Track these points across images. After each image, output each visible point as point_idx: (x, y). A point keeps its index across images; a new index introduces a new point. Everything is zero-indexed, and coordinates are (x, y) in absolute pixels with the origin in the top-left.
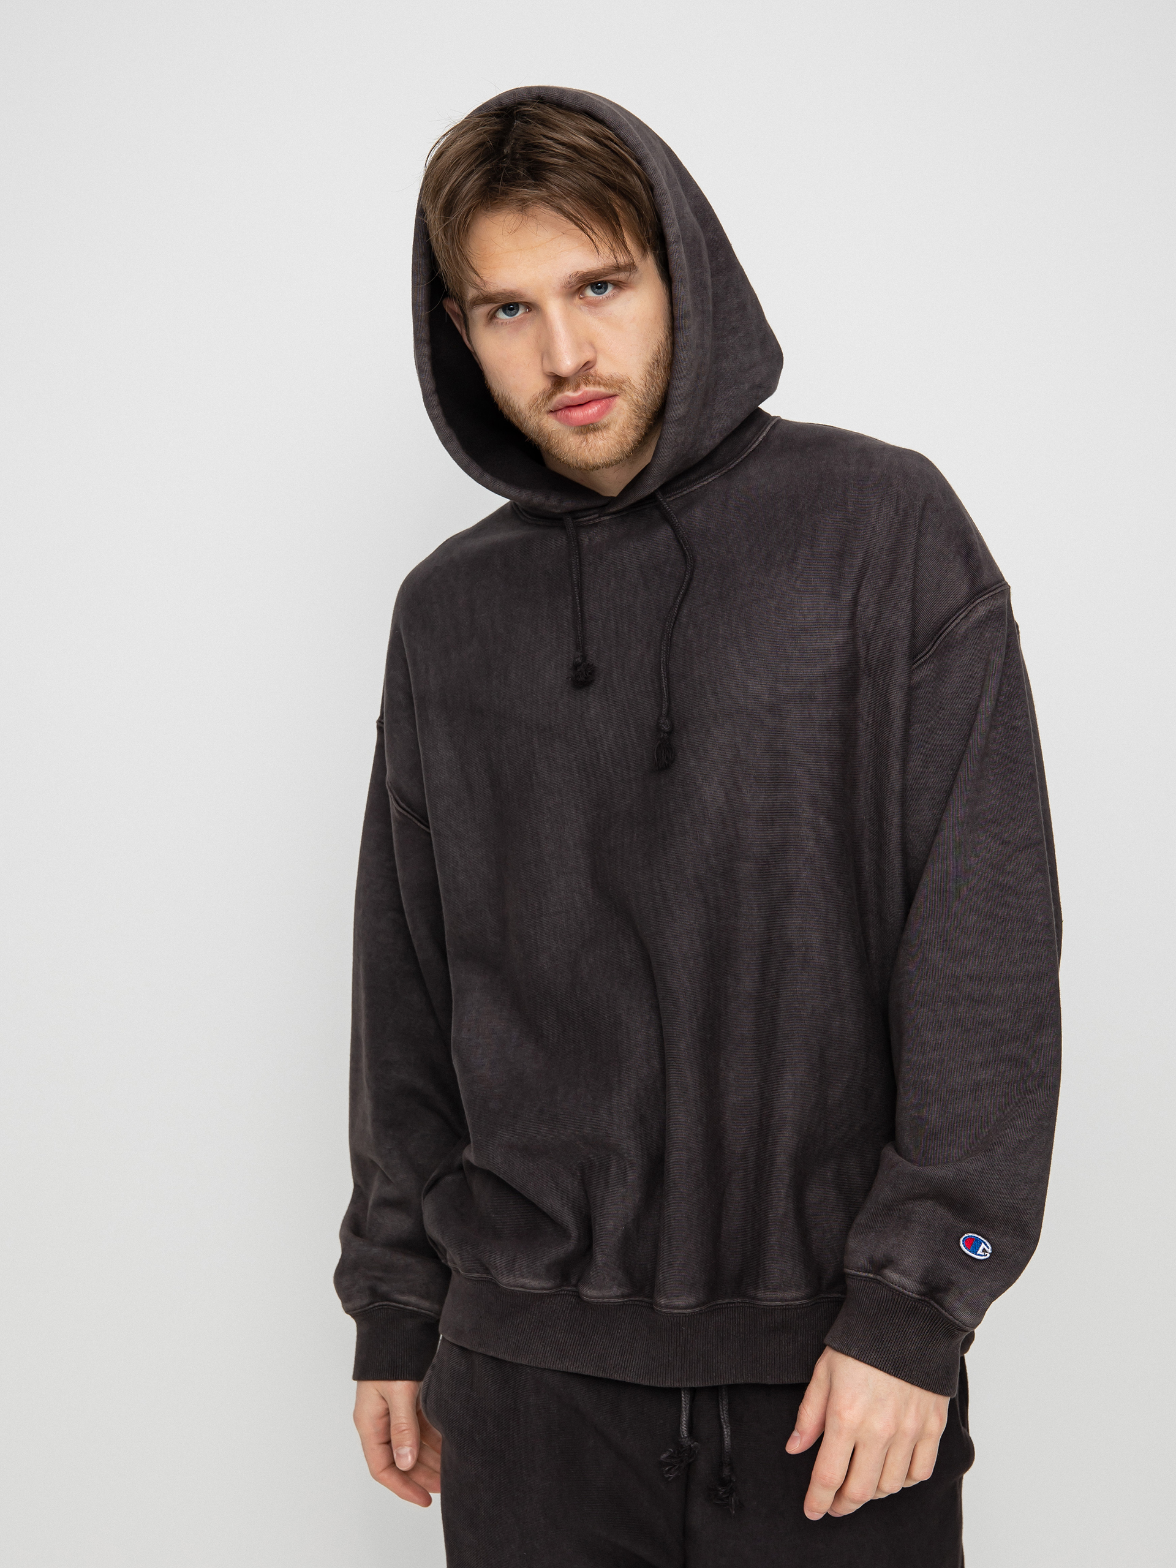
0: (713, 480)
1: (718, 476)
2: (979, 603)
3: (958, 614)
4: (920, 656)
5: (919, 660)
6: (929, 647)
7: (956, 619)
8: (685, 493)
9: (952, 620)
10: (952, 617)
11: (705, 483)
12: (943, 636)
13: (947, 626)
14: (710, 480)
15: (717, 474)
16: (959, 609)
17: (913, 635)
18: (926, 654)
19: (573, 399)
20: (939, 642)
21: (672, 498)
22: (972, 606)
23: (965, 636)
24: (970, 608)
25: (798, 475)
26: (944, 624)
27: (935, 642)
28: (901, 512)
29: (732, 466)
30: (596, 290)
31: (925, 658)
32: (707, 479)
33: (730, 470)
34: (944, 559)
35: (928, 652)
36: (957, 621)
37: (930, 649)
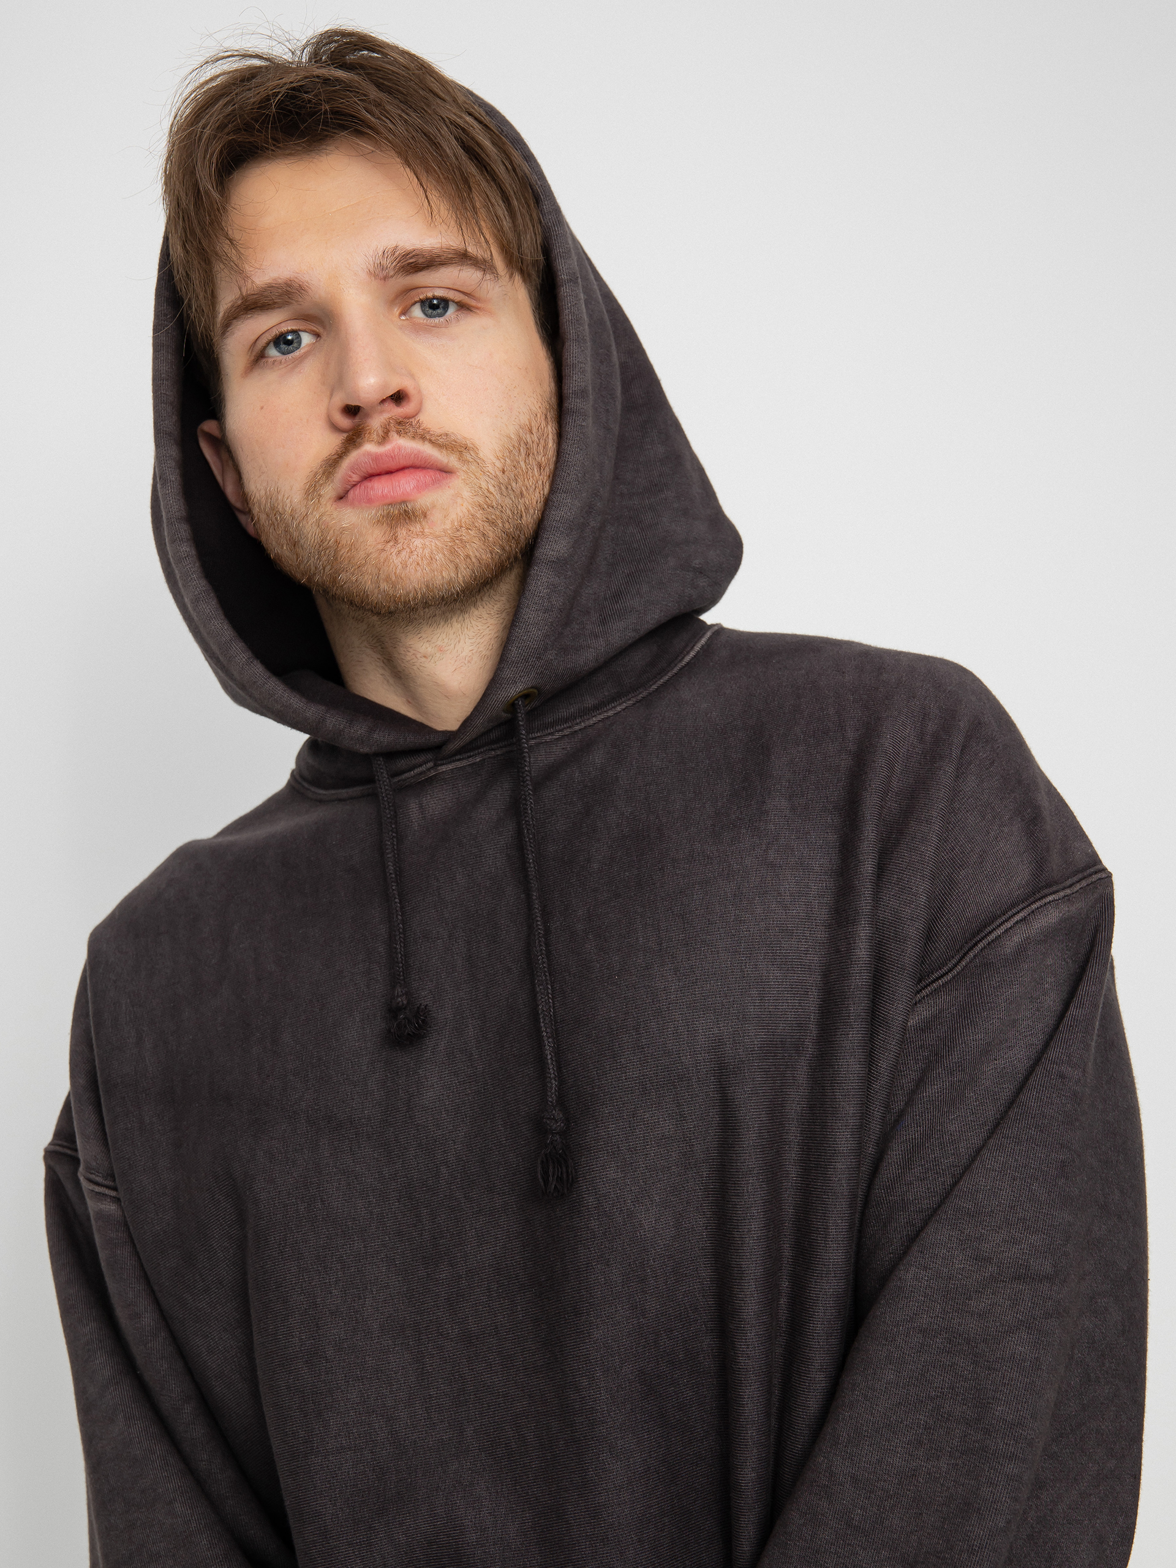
0: (624, 710)
1: (631, 702)
2: (1049, 902)
3: (1010, 913)
4: (936, 975)
5: (933, 982)
6: (954, 961)
7: (1006, 921)
8: (577, 728)
9: (1000, 921)
10: (1000, 916)
11: (611, 713)
12: (981, 945)
13: (989, 929)
14: (619, 709)
15: (629, 700)
16: (1013, 906)
17: (929, 936)
18: (947, 973)
19: (376, 458)
20: (971, 954)
21: (557, 736)
22: (1038, 904)
23: (1021, 951)
24: (1034, 906)
25: (760, 694)
26: (985, 927)
27: (965, 954)
28: (928, 738)
29: (655, 687)
30: (430, 311)
31: (945, 979)
32: (615, 707)
33: (650, 694)
34: (994, 817)
35: (950, 970)
36: (1008, 925)
37: (955, 966)
